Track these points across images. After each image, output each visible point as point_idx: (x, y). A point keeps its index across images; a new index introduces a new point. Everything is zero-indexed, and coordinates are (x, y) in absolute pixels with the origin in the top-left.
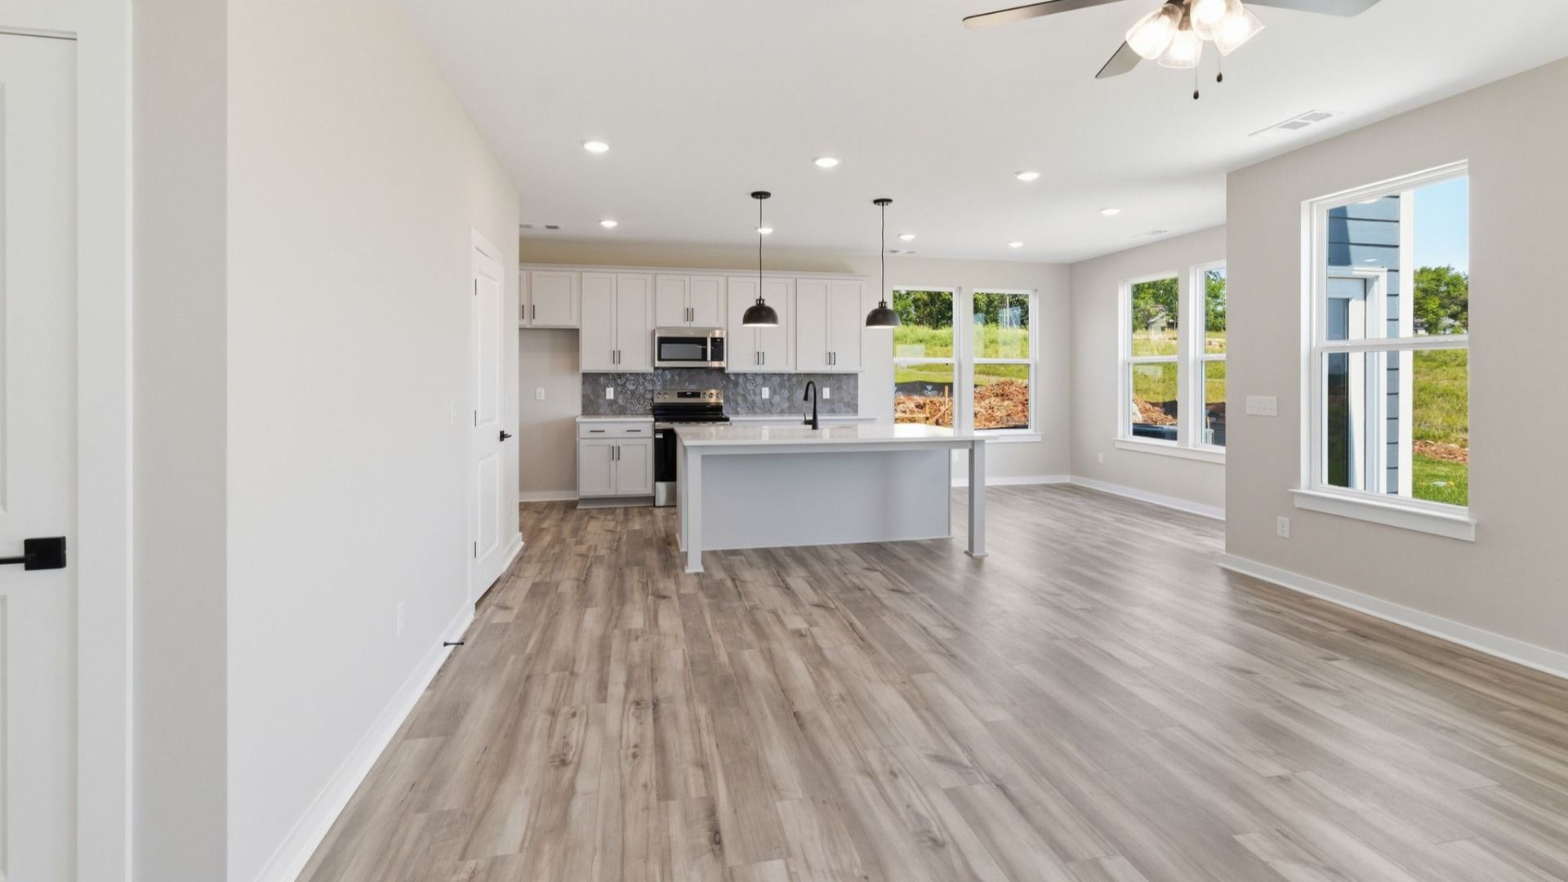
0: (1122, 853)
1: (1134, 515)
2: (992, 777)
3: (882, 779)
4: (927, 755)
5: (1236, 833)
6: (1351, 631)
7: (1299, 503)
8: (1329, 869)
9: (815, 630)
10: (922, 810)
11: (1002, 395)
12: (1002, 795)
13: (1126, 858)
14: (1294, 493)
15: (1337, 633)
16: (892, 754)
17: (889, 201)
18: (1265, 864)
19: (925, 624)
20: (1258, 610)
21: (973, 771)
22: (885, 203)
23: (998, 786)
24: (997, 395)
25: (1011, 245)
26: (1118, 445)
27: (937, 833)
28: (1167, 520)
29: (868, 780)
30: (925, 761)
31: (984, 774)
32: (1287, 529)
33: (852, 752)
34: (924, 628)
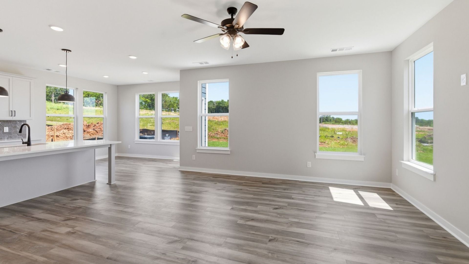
0: (227, 237)
1: (144, 162)
2: (187, 238)
3: (162, 257)
4: (166, 244)
5: (237, 222)
6: (213, 177)
7: (197, 151)
8: (252, 220)
9: (76, 228)
10: (183, 257)
11: (68, 129)
12: (194, 241)
13: (228, 237)
14: (196, 149)
15: (212, 178)
16: (157, 249)
17: (70, 51)
18: (245, 224)
19: (121, 210)
20: (195, 178)
21: (182, 240)
22: (68, 51)
23: (191, 240)
24: (65, 129)
25: (104, 76)
26: (135, 142)
27: (192, 259)
28: (155, 161)
29: (159, 260)
30: (168, 245)
31: (185, 239)
32: (195, 158)
33: (144, 257)
34: (121, 211)
